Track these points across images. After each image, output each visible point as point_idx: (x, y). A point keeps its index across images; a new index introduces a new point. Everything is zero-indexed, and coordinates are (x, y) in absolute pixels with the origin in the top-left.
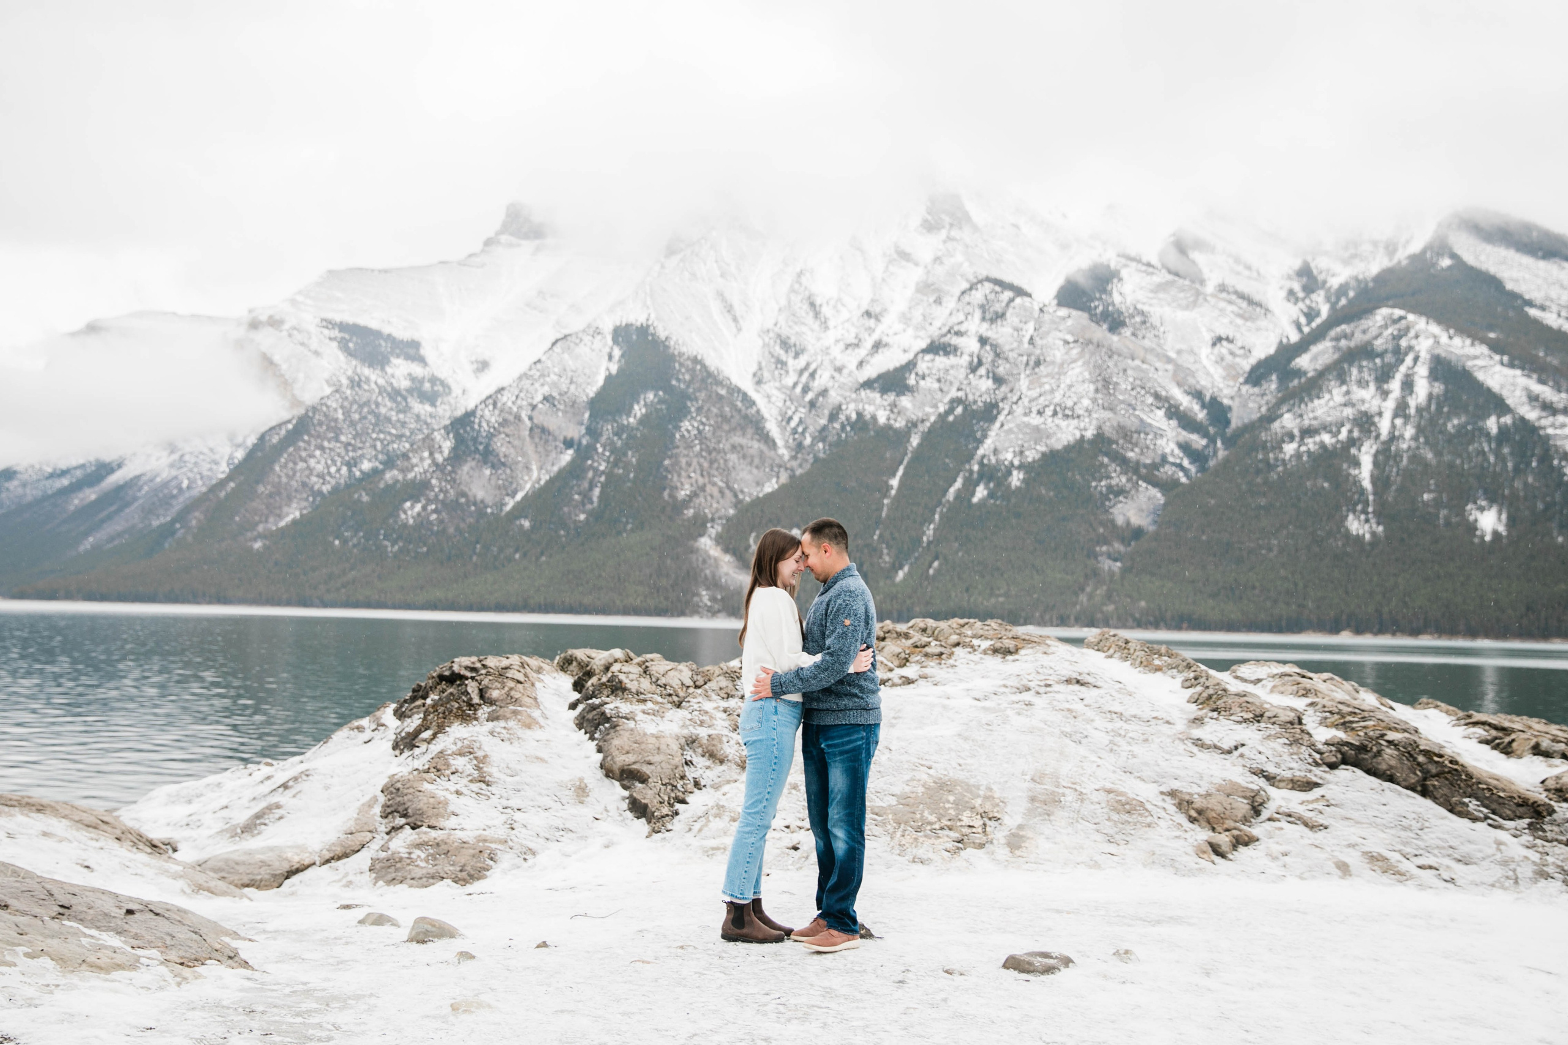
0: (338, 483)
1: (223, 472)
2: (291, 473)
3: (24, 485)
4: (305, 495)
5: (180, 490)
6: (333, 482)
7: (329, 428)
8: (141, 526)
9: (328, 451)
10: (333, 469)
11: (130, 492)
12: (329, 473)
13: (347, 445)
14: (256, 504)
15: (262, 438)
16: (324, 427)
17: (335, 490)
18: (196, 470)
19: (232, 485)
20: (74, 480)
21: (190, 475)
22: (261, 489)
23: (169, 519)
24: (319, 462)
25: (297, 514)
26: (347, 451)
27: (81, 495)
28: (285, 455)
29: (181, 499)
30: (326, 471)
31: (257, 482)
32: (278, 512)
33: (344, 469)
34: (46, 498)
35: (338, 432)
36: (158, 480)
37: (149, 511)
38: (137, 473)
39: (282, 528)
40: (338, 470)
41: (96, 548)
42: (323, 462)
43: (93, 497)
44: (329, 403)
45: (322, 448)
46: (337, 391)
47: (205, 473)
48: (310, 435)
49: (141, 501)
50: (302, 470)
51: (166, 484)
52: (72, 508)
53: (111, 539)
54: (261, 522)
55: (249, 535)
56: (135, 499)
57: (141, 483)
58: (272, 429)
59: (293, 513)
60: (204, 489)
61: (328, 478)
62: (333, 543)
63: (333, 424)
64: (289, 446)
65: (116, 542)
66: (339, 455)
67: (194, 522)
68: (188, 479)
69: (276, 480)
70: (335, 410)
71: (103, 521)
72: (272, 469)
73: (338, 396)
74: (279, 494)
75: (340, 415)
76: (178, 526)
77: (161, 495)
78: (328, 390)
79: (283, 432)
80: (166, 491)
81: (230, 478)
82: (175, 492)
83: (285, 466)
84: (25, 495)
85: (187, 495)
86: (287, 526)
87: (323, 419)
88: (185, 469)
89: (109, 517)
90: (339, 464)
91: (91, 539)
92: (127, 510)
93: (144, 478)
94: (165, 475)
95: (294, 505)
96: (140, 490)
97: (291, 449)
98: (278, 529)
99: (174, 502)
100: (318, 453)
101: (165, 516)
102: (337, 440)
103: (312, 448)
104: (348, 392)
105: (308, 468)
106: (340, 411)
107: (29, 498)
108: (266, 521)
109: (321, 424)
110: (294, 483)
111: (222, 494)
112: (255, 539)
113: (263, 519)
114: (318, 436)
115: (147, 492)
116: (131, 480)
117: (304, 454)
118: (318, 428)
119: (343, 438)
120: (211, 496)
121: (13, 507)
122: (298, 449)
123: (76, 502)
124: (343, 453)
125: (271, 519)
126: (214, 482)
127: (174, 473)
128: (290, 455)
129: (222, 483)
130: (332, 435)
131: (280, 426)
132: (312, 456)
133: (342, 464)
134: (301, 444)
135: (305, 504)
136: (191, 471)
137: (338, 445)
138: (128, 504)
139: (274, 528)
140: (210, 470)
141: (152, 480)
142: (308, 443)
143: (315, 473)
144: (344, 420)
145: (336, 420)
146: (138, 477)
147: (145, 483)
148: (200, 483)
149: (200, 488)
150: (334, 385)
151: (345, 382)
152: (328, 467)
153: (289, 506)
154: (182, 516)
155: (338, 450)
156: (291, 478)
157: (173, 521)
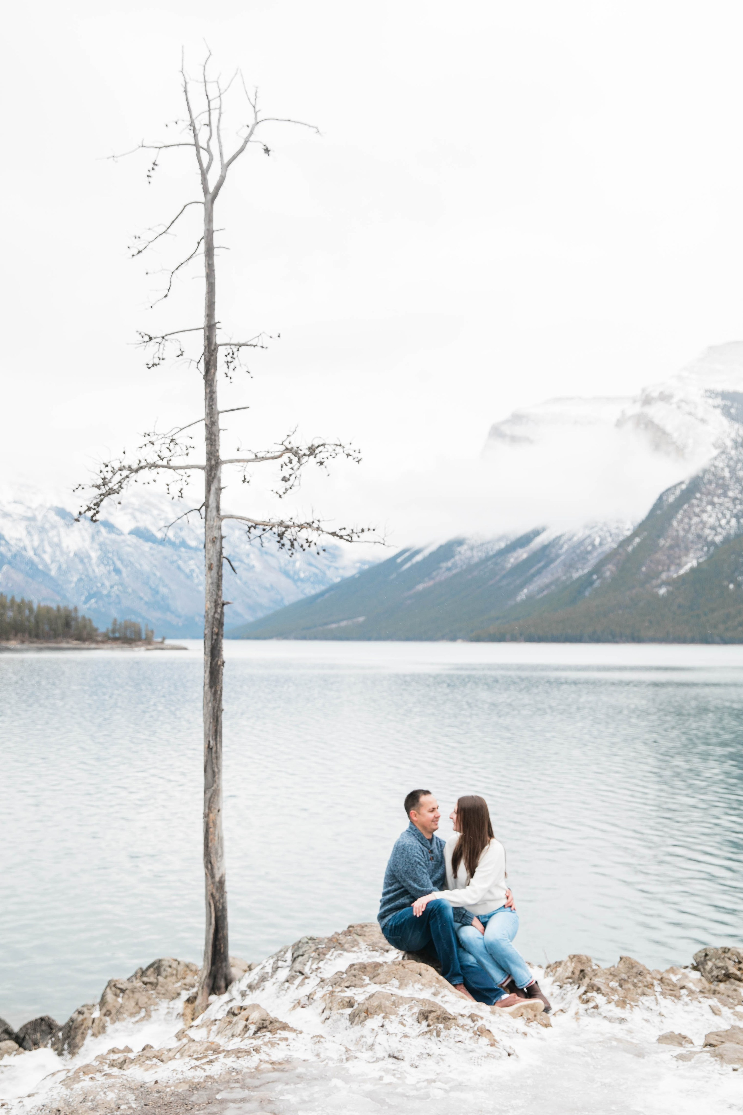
0: (729, 535)
1: (628, 530)
2: (687, 527)
3: (472, 549)
4: (700, 546)
5: (594, 546)
6: (724, 533)
7: (718, 486)
8: (564, 578)
9: (717, 506)
10: (723, 522)
11: (554, 550)
12: (720, 526)
13: (735, 499)
14: (659, 556)
15: (660, 498)
16: (713, 485)
17: (727, 540)
18: (605, 529)
19: (637, 540)
20: (509, 542)
21: (601, 533)
22: (662, 542)
23: (586, 571)
24: (710, 516)
25: (694, 563)
26: (735, 505)
27: (515, 555)
28: (681, 512)
29: (595, 554)
30: (717, 524)
31: (659, 537)
32: (677, 561)
33: (733, 521)
34: (488, 559)
35: (725, 488)
36: (575, 539)
37: (570, 566)
38: (558, 534)
39: (682, 575)
40: (728, 522)
41: (530, 598)
42: (714, 515)
43: (525, 556)
44: (717, 463)
45: (713, 504)
46: (723, 452)
47: (614, 531)
48: (702, 493)
49: (562, 558)
50: (696, 524)
51: (581, 543)
52: (509, 566)
53: (542, 590)
54: (663, 571)
55: (654, 582)
56: (558, 556)
57: (561, 542)
58: (668, 490)
59: (691, 562)
60: (615, 546)
61: (719, 530)
62: (728, 586)
63: (721, 482)
64: (684, 504)
65: (545, 593)
66: (728, 509)
67: (608, 574)
68: (600, 536)
69: (675, 534)
70: (722, 469)
71: (533, 576)
72: (671, 525)
73: (724, 457)
74: (678, 546)
75: (727, 474)
76: (595, 577)
77: (578, 551)
78: (715, 452)
79: (678, 492)
80: (582, 548)
81: (635, 534)
82: (589, 548)
83: (681, 521)
84: (473, 556)
85: (600, 550)
86: (686, 574)
87: (712, 478)
88: (596, 529)
89: (539, 572)
90: (728, 516)
91: (525, 591)
92: (552, 566)
93: (564, 539)
94: (580, 535)
95: (691, 555)
96: (561, 548)
97: (686, 506)
98: (679, 577)
99: (589, 557)
100: (709, 508)
101: (583, 569)
102: (725, 495)
103: (704, 504)
104: (733, 453)
105: (702, 522)
106: (727, 470)
107: (476, 560)
108: (668, 570)
109: (710, 482)
110: (690, 536)
111: (630, 549)
112: (660, 586)
113: (666, 568)
114: (709, 494)
115: (567, 550)
116: (554, 540)
117: (697, 510)
118: (708, 486)
119: (731, 494)
120: (621, 550)
121: (464, 567)
122: (692, 506)
123: (512, 560)
124: (731, 505)
125: (673, 568)
126: (621, 538)
127: (587, 532)
128: (685, 511)
129: (629, 540)
130: (720, 491)
131: (675, 487)
132: (704, 511)
133: (731, 517)
134: (695, 501)
135: (699, 554)
136: (601, 529)
137: (727, 500)
138: (552, 561)
139: (675, 576)
140: (617, 528)
141: (570, 540)
142: (700, 500)
143: (708, 526)
144: (731, 478)
145: (723, 478)
146: (559, 538)
147: (565, 542)
148: (609, 539)
149: (611, 544)
150: (719, 447)
151: (729, 443)
152: (719, 520)
153: (686, 555)
154: (597, 569)
155: (727, 505)
156: (687, 531)
157: (590, 574)
